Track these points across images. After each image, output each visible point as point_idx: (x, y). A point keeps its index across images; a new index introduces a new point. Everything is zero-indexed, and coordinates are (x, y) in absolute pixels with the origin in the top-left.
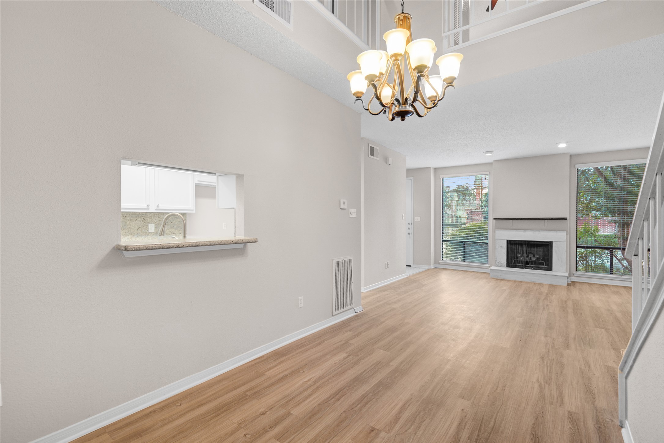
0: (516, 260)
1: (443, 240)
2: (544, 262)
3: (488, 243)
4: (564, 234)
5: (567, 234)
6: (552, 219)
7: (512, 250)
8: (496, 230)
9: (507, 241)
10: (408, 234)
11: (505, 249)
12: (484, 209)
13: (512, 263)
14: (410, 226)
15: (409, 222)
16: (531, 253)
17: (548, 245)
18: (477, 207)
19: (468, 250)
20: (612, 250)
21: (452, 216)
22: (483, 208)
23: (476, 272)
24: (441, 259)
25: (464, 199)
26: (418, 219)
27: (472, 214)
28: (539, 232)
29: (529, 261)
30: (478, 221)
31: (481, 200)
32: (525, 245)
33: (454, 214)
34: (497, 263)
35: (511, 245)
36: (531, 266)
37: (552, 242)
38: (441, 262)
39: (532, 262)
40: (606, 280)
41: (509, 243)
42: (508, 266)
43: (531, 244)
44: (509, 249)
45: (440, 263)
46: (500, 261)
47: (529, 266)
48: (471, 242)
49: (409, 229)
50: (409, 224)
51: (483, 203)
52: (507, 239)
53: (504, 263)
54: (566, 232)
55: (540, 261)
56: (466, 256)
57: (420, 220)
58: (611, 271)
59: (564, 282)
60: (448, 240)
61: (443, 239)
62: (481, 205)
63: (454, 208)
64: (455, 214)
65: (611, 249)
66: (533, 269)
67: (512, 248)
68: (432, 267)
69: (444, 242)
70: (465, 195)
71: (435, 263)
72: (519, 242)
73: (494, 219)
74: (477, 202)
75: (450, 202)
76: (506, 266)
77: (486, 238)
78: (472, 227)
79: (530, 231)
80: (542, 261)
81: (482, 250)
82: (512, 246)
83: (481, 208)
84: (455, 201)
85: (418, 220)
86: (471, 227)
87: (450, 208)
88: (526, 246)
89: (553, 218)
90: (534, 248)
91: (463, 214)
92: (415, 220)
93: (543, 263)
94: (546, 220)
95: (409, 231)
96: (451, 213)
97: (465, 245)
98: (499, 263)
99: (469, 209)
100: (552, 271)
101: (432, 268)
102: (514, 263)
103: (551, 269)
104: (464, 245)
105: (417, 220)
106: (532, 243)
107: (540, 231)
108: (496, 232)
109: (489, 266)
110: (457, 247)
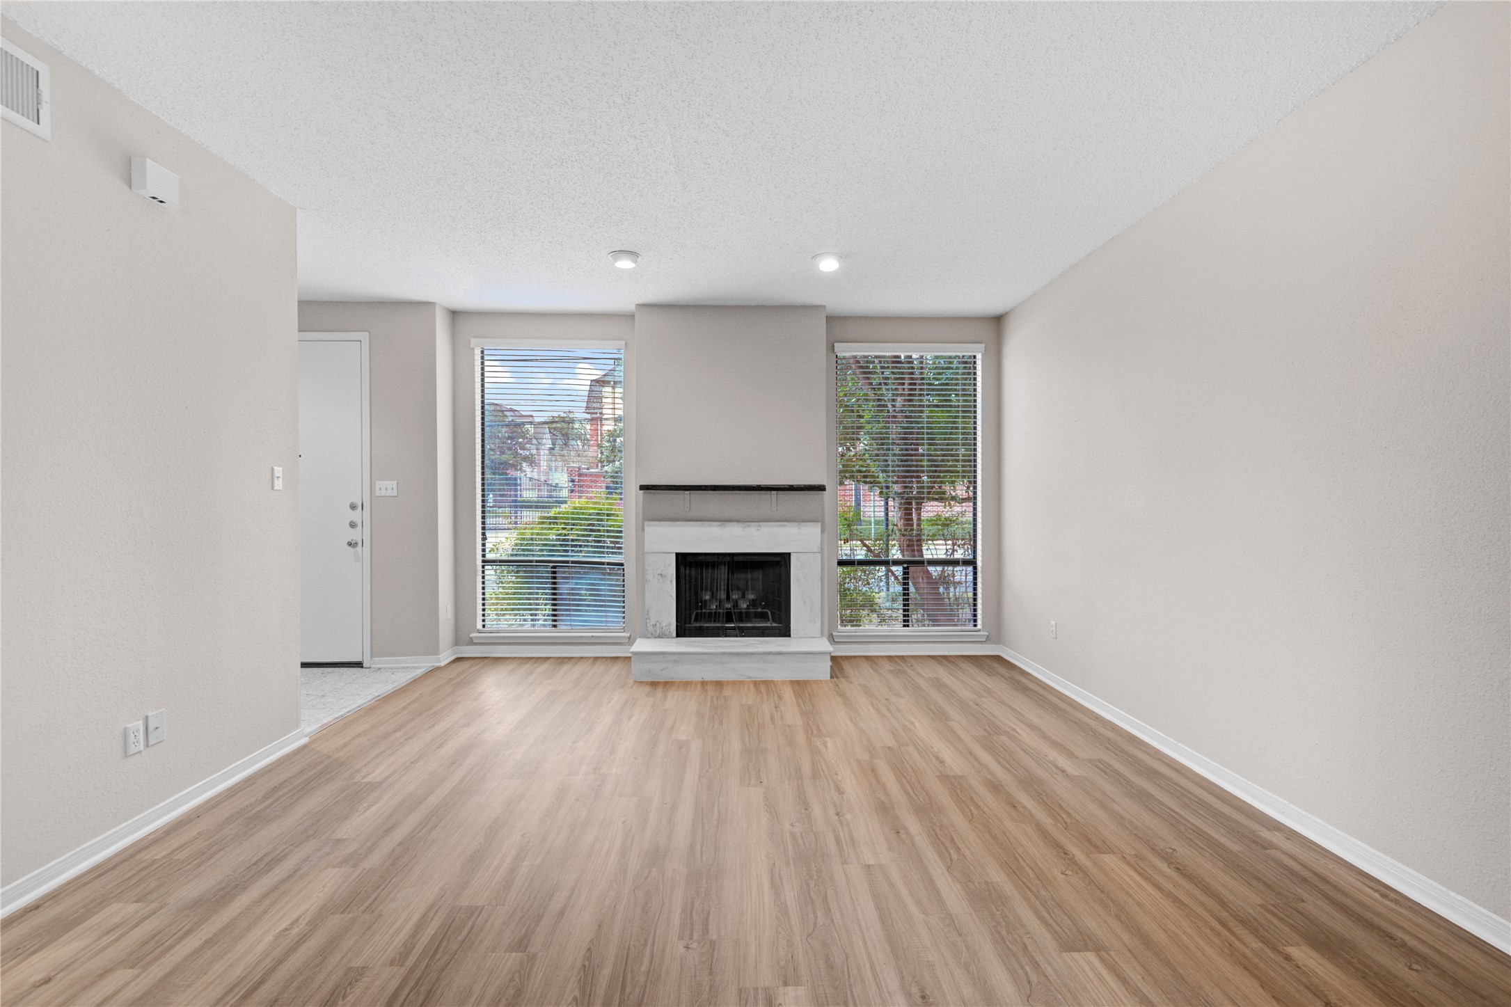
0: (699, 611)
1: (483, 561)
2: (769, 612)
3: (622, 565)
4: (815, 529)
5: (823, 531)
6: (791, 488)
7: (690, 582)
8: (646, 523)
9: (677, 554)
10: (350, 544)
11: (671, 581)
12: (606, 468)
13: (690, 623)
14: (356, 516)
15: (354, 501)
16: (738, 588)
17: (778, 563)
18: (593, 463)
19: (564, 588)
20: (908, 568)
21: (537, 484)
22: (604, 466)
23: (590, 658)
24: (479, 626)
25: (565, 444)
26: (387, 487)
27: (582, 478)
28: (759, 526)
29: (735, 613)
30: (594, 499)
31: (600, 446)
32: (723, 567)
33: (543, 478)
34: (651, 629)
35: (688, 568)
36: (738, 627)
37: (789, 554)
38: (476, 637)
39: (740, 613)
40: (898, 645)
41: (684, 560)
42: (682, 632)
43: (738, 562)
44: (683, 584)
45: (475, 641)
46: (658, 621)
47: (734, 628)
48: (573, 562)
49: (353, 525)
50: (353, 507)
51: (605, 454)
52: (678, 551)
53: (670, 625)
54: (820, 524)
55: (760, 610)
56: (560, 610)
57: (395, 493)
58: (904, 621)
59: (822, 670)
60: (501, 561)
61: (484, 556)
62: (601, 458)
63: (544, 464)
64: (545, 478)
65: (905, 565)
66: (743, 636)
67: (690, 575)
68: (445, 658)
69: (490, 567)
70: (566, 437)
71: (457, 642)
72: (708, 557)
73: (643, 488)
74: (593, 452)
75: (534, 452)
76: (674, 634)
77: (617, 549)
78: (578, 514)
79: (735, 523)
80: (765, 610)
81: (606, 585)
82: (690, 570)
83: (599, 464)
84: (547, 452)
85: (390, 493)
86: (573, 513)
87: (534, 465)
88: (727, 567)
89: (792, 486)
90: (747, 573)
91: (562, 478)
92: (377, 494)
93: (767, 613)
94: (775, 492)
95: (355, 535)
96: (536, 477)
97: (554, 573)
98: (656, 625)
99: (575, 467)
100: (790, 636)
101: (443, 664)
102: (696, 620)
103: (785, 632)
104: (555, 571)
105: (383, 493)
106: (740, 558)
107: (761, 523)
108: (646, 528)
109: (628, 635)
110: (533, 583)
